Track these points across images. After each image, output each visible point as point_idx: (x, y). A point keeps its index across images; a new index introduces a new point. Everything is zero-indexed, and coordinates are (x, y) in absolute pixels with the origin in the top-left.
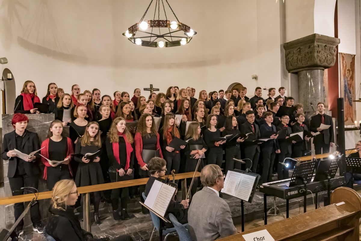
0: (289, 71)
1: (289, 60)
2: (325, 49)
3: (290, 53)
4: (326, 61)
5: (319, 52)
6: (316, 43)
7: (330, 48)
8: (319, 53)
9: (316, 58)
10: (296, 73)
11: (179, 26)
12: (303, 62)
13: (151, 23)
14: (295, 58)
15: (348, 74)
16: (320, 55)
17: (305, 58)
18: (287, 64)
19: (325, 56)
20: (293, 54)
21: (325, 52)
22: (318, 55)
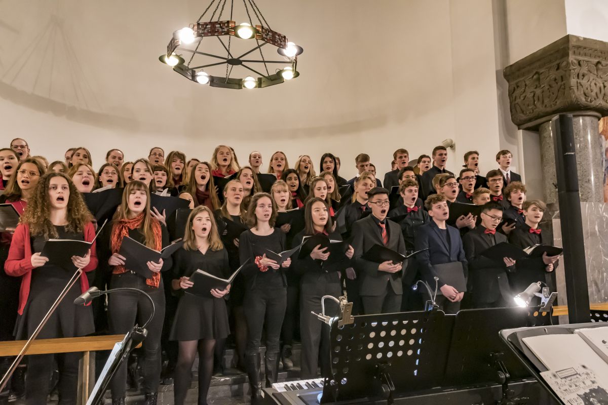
0: (519, 126)
1: (518, 101)
2: (597, 69)
3: (518, 87)
4: (601, 96)
5: (580, 76)
6: (574, 56)
8: (583, 79)
9: (575, 89)
10: (536, 129)
11: (256, 31)
12: (546, 101)
13: (198, 28)
14: (530, 96)
16: (584, 82)
17: (550, 92)
18: (513, 110)
19: (598, 85)
20: (525, 88)
21: (598, 77)
22: (580, 83)
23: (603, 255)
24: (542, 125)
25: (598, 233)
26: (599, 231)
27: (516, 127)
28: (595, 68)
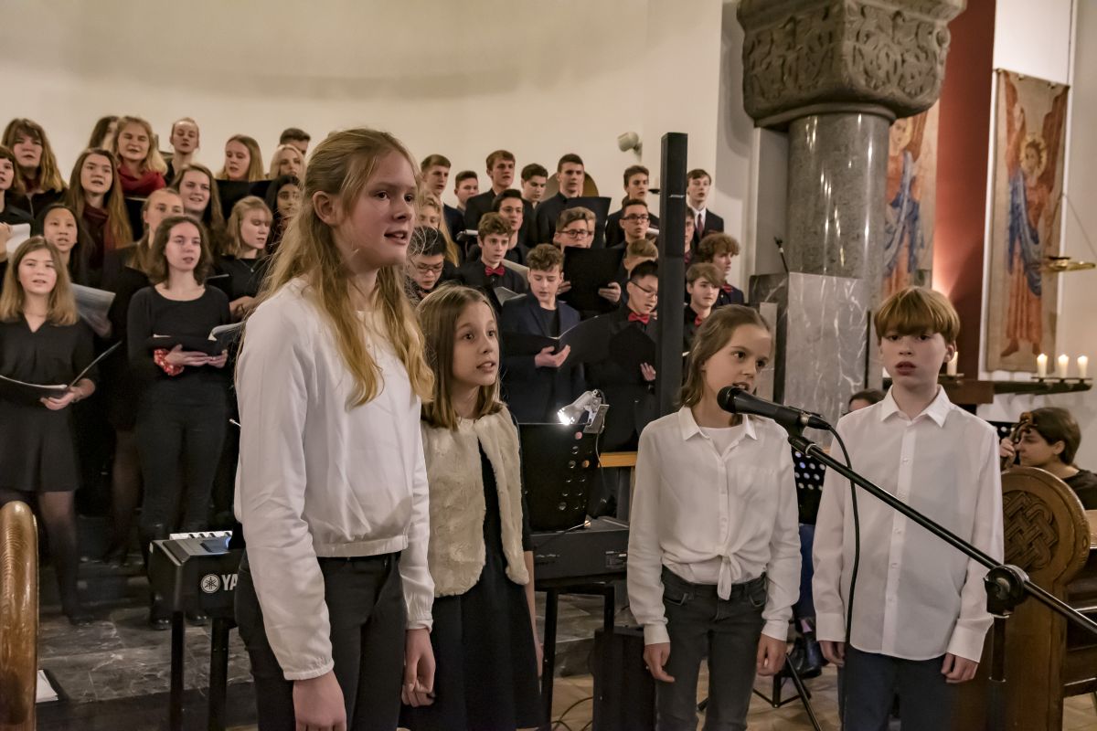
0: (757, 119)
1: (758, 70)
2: (895, 27)
3: (759, 42)
5: (862, 36)
7: (918, 27)
8: (865, 42)
9: (849, 59)
10: (784, 129)
12: (802, 77)
14: (777, 63)
15: (1033, 161)
16: (867, 48)
17: (809, 60)
18: (748, 87)
19: (892, 56)
20: (771, 48)
21: (893, 42)
22: (860, 51)
23: (841, 371)
24: (795, 124)
25: (837, 333)
26: (840, 329)
27: (750, 122)
28: (891, 23)
